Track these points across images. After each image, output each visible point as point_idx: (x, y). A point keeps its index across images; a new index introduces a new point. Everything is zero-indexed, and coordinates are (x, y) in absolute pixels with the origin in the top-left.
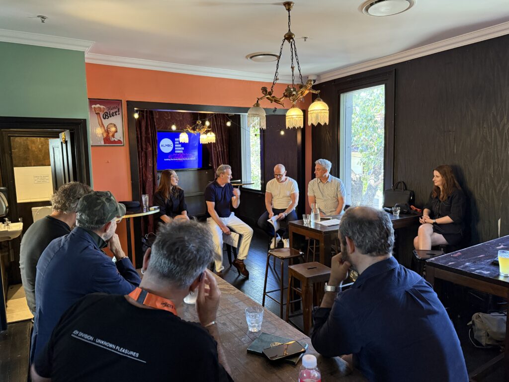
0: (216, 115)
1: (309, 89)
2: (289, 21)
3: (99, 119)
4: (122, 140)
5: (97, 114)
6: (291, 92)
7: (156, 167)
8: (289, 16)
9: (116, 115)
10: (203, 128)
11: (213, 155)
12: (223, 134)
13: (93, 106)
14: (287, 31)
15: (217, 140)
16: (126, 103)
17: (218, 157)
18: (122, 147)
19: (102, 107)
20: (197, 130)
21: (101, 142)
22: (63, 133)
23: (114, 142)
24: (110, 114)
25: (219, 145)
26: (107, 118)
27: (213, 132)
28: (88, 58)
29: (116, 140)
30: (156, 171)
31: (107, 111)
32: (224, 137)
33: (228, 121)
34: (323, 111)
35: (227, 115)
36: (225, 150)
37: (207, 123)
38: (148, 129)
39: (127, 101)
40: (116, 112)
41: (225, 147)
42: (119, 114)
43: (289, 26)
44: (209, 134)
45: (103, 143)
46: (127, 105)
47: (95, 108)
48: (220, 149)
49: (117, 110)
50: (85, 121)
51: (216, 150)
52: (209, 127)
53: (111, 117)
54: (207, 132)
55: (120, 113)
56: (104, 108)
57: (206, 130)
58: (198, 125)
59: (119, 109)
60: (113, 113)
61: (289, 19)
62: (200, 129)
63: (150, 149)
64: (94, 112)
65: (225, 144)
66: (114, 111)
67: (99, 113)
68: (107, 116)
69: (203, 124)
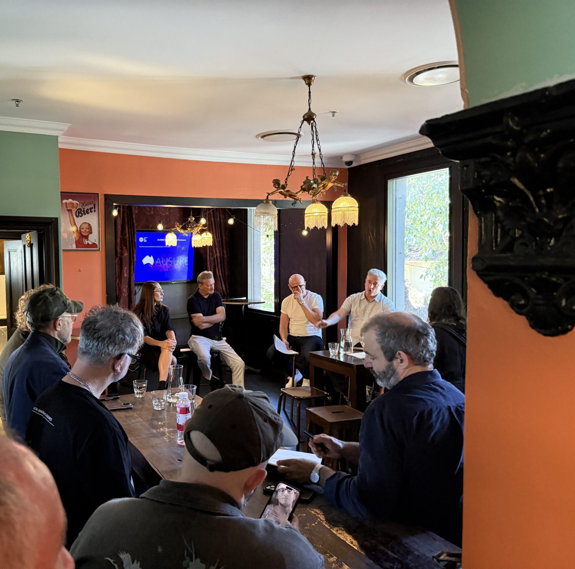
0: (214, 210)
1: (334, 182)
2: (310, 98)
3: (71, 216)
4: (97, 243)
5: (68, 210)
6: (311, 185)
7: (133, 278)
8: (310, 92)
9: (91, 212)
10: (196, 226)
11: (208, 263)
12: (223, 234)
13: (64, 201)
14: (307, 111)
15: (214, 242)
16: (103, 197)
17: (215, 266)
18: (97, 252)
19: (75, 202)
20: (189, 229)
21: (72, 246)
22: (28, 234)
23: (88, 246)
24: (84, 211)
25: (217, 248)
26: (80, 216)
27: (209, 231)
28: (62, 143)
29: (90, 243)
30: (133, 284)
31: (81, 208)
32: (224, 238)
33: (230, 217)
34: (351, 209)
35: (229, 209)
36: (226, 256)
37: (203, 221)
38: (125, 229)
39: (105, 195)
40: (91, 209)
41: (225, 252)
42: (95, 211)
43: (309, 104)
44: (204, 234)
45: (74, 247)
46: (105, 200)
47: (66, 203)
48: (218, 255)
49: (92, 206)
50: (56, 219)
51: (213, 256)
52: (204, 226)
53: (85, 214)
54: (202, 231)
55: (96, 209)
56: (77, 204)
57: (200, 228)
58: (190, 222)
59: (95, 205)
60: (88, 209)
61: (310, 95)
62: (192, 228)
63: (126, 254)
64: (66, 209)
65: (225, 248)
66: (89, 207)
67: (71, 210)
68: (80, 213)
69: (197, 221)
